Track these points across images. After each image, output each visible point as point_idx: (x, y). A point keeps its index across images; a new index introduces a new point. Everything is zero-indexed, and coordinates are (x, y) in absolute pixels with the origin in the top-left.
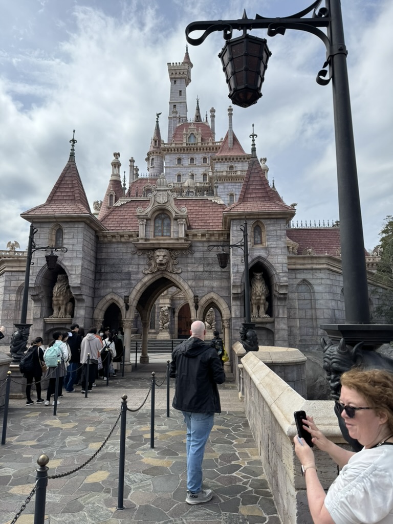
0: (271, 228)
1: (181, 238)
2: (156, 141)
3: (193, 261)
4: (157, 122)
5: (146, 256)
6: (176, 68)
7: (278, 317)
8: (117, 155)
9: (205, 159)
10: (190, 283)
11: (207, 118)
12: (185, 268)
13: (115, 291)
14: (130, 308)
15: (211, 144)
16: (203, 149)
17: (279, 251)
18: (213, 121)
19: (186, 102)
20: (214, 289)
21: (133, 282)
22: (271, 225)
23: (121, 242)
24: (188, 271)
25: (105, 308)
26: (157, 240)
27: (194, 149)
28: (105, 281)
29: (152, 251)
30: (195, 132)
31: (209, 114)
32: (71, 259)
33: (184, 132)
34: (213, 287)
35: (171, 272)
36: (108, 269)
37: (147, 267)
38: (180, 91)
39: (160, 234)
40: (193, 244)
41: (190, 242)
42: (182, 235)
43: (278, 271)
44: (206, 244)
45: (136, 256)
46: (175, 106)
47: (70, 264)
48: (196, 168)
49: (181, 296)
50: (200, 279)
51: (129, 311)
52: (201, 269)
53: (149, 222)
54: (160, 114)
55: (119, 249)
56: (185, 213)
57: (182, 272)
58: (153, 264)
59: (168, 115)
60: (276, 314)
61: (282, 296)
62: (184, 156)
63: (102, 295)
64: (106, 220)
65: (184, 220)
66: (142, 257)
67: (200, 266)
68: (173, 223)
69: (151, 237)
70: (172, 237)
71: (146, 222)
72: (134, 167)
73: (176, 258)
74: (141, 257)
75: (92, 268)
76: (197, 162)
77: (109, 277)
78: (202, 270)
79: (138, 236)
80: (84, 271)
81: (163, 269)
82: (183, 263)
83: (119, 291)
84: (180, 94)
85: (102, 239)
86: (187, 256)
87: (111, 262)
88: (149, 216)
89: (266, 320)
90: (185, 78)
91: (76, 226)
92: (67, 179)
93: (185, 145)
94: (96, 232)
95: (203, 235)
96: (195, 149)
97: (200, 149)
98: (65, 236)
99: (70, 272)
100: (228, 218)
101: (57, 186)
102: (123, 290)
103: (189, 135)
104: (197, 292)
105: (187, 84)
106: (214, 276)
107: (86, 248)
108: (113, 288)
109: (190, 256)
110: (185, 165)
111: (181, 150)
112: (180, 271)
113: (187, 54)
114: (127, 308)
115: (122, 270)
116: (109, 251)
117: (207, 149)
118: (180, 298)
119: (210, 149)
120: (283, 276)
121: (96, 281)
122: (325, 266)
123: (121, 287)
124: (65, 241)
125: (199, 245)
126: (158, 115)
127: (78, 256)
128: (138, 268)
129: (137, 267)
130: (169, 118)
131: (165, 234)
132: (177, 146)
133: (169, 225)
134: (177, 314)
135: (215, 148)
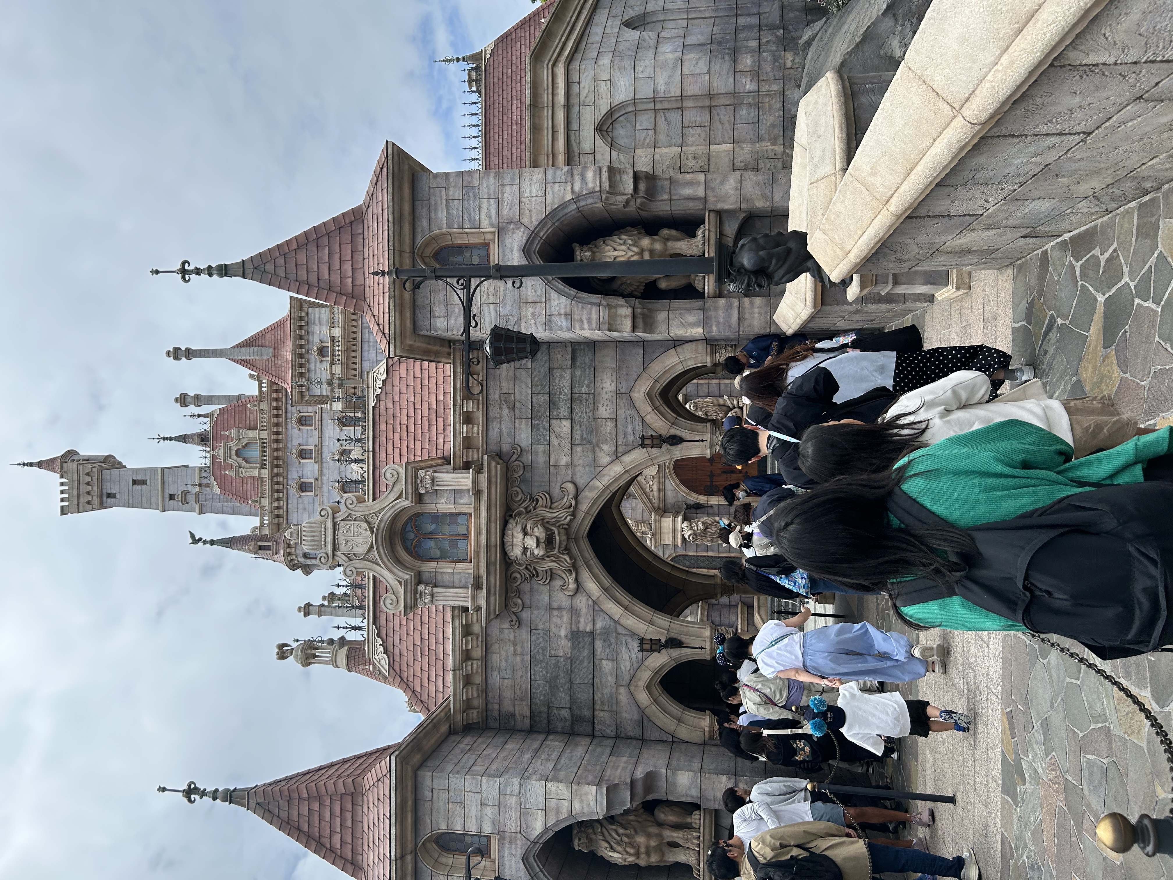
0: (442, 215)
1: (475, 482)
2: (261, 548)
3: (541, 448)
4: (212, 542)
5: (526, 587)
6: (75, 492)
7: (705, 200)
8: (283, 652)
9: (302, 421)
10: (604, 460)
11: (199, 416)
12: (563, 471)
13: (627, 678)
14: (674, 635)
15: (264, 406)
16: (277, 425)
17: (509, 194)
18: (209, 400)
19: (163, 469)
20: (624, 389)
21: (599, 625)
22: (433, 215)
23: (485, 659)
24: (571, 465)
25: (675, 708)
26: (477, 552)
27: (277, 450)
28: (597, 707)
29: (512, 569)
30: (233, 445)
31: (193, 409)
32: (524, 812)
33: (233, 474)
34: (618, 393)
35: (574, 514)
36: (562, 698)
37: (558, 583)
38: (135, 482)
39: (462, 544)
40: (493, 447)
41: (485, 457)
42: (465, 480)
43: (568, 197)
44: (494, 412)
45: (525, 615)
46: (172, 497)
47: (540, 814)
48: (326, 443)
49: (655, 488)
50: (594, 430)
51: (683, 638)
52: (564, 427)
53: (425, 576)
54: (192, 536)
55: (503, 664)
56: (402, 471)
57: (572, 482)
58: (549, 564)
59: (195, 514)
60: (693, 207)
61: (642, 186)
62: (293, 475)
63: (636, 717)
64: (425, 698)
65: (421, 473)
66: (527, 598)
67: (556, 429)
68: (430, 507)
69: (469, 569)
70: (470, 509)
71: (427, 584)
72: (322, 605)
73: (532, 499)
74: (527, 601)
75: (555, 744)
76: (310, 440)
77: (583, 696)
78: (567, 424)
79: (465, 609)
80: (562, 774)
81: (564, 538)
82: (547, 478)
83: (625, 666)
84: (143, 482)
85: (474, 715)
86: (528, 467)
87: (542, 688)
88: (407, 577)
89: (713, 235)
90: (101, 471)
91: (428, 794)
92: (295, 813)
93: (265, 473)
94: (452, 732)
95: (468, 419)
96: (275, 446)
97: (277, 433)
98: (458, 828)
99: (564, 815)
100: (409, 342)
101: (314, 844)
102: (624, 655)
103: (240, 460)
104: (631, 438)
105: (119, 465)
106: (584, 389)
107: (494, 767)
108: (617, 684)
109: (527, 459)
110: (317, 474)
111: (278, 483)
112: (570, 487)
113: (40, 465)
114: (674, 643)
115: (566, 658)
116: (508, 694)
117: (277, 416)
118: (659, 490)
119: (277, 408)
120: (583, 178)
121: (596, 734)
122: (560, 71)
123: (616, 660)
124: (472, 828)
125: (497, 430)
126: (195, 541)
127: (516, 792)
128: (560, 609)
129: (555, 613)
130: (201, 513)
131: (463, 530)
132: (267, 493)
133: (438, 517)
134: (702, 499)
135: (275, 395)
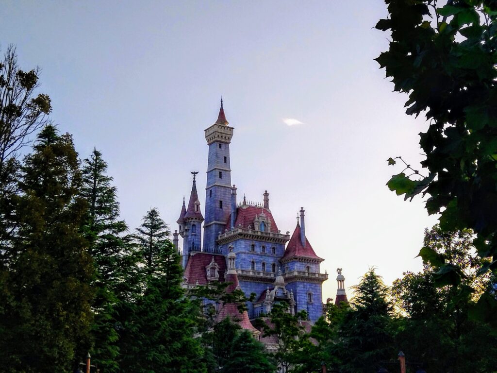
2: (197, 206)
4: (194, 182)
6: (222, 132)
9: (274, 249)
15: (280, 236)
16: (273, 240)
19: (230, 171)
30: (265, 221)
33: (257, 219)
38: (225, 158)
46: (220, 173)
48: (267, 257)
54: (197, 173)
62: (257, 243)
76: (268, 252)
84: (225, 162)
93: (259, 233)
96: (267, 238)
103: (261, 223)
110: (258, 253)
111: (255, 237)
117: (276, 240)
119: (279, 240)
132: (253, 233)
135: (283, 240)
